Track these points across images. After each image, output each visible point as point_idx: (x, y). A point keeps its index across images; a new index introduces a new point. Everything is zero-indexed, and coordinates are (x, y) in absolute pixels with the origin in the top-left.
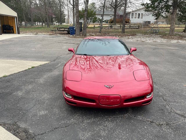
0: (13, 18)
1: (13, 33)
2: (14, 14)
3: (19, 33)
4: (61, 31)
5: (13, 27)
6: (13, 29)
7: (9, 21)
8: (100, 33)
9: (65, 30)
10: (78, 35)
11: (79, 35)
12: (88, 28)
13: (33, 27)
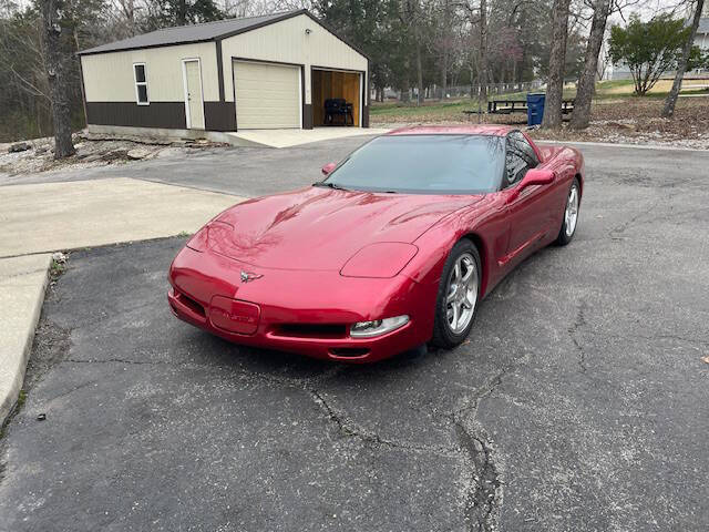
0: (354, 76)
1: (351, 124)
2: (358, 63)
3: (365, 125)
4: (502, 112)
5: (351, 105)
6: (350, 113)
7: (345, 87)
8: (665, 114)
9: (513, 110)
10: (549, 127)
11: (556, 126)
12: (649, 95)
13: (442, 102)
